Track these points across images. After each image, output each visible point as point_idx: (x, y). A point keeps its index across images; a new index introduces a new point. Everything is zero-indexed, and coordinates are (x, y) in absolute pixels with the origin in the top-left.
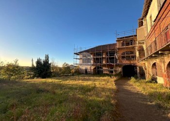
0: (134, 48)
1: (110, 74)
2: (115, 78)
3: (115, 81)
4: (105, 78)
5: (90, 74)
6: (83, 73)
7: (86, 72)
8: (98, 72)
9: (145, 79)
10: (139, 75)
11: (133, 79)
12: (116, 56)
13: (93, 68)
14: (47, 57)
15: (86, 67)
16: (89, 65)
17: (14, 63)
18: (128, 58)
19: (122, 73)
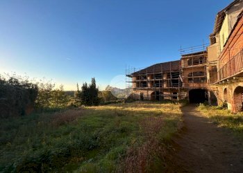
0: (204, 67)
1: (173, 100)
2: (180, 105)
3: (180, 108)
4: (168, 105)
5: (146, 100)
6: (138, 100)
7: (142, 98)
8: (157, 98)
9: (217, 105)
10: (209, 101)
11: (201, 105)
12: (181, 78)
13: (150, 92)
14: (94, 81)
15: (142, 91)
16: (145, 89)
17: (60, 89)
18: (197, 81)
19: (188, 99)
